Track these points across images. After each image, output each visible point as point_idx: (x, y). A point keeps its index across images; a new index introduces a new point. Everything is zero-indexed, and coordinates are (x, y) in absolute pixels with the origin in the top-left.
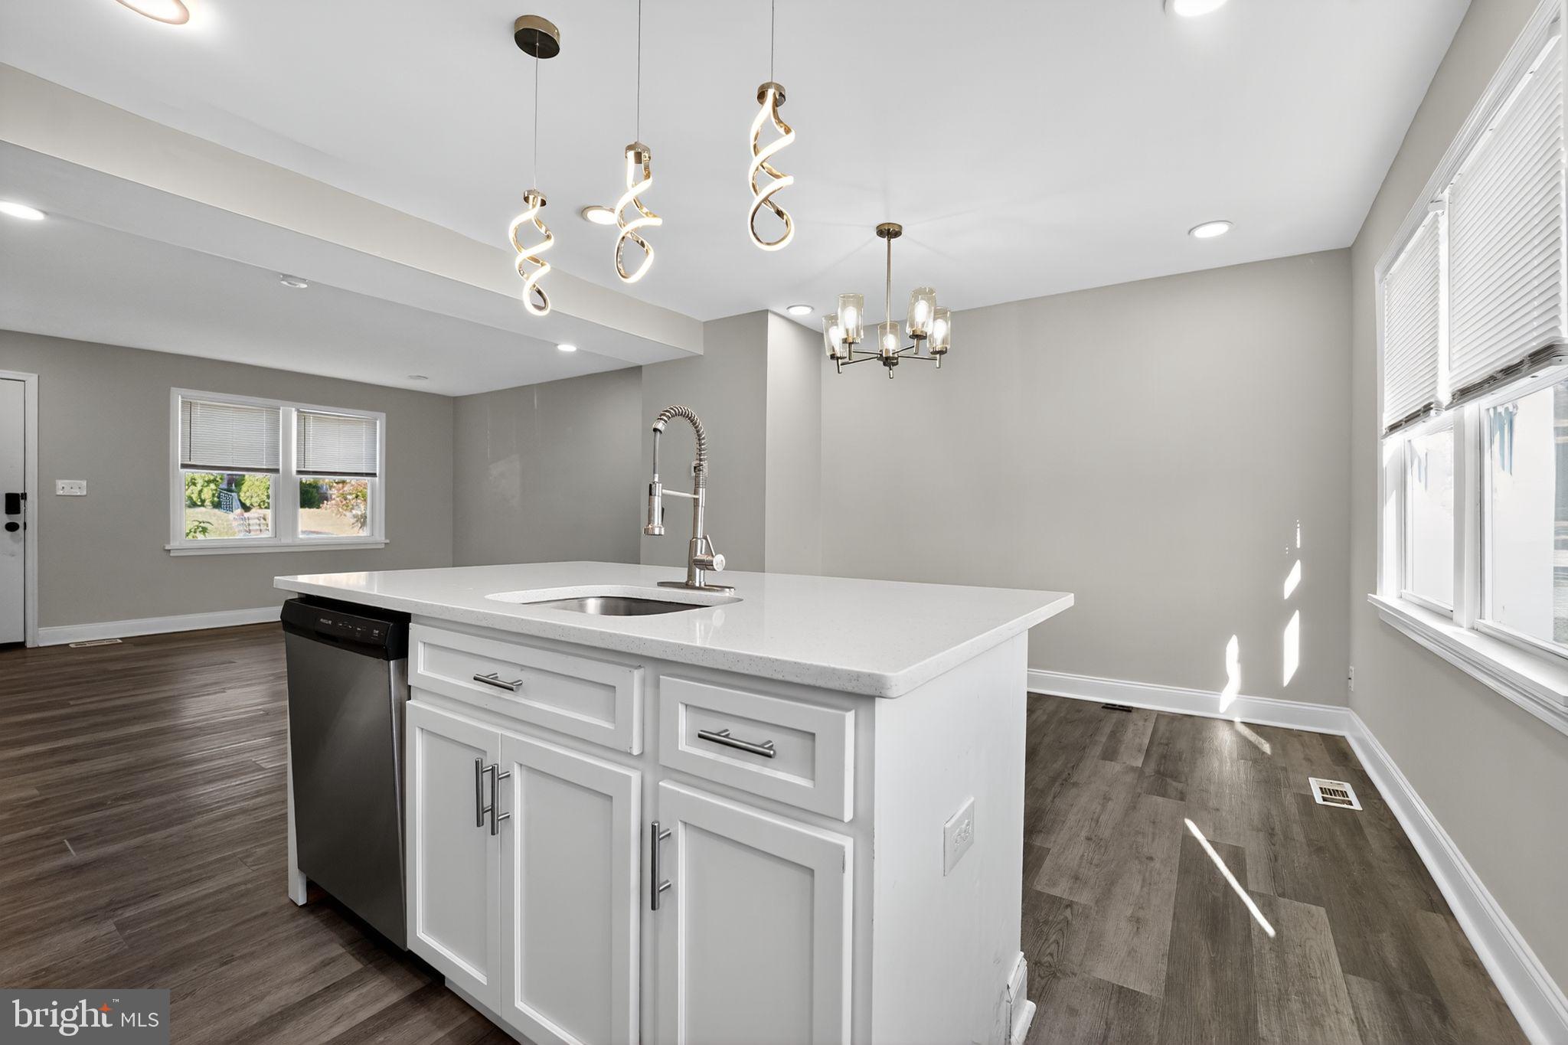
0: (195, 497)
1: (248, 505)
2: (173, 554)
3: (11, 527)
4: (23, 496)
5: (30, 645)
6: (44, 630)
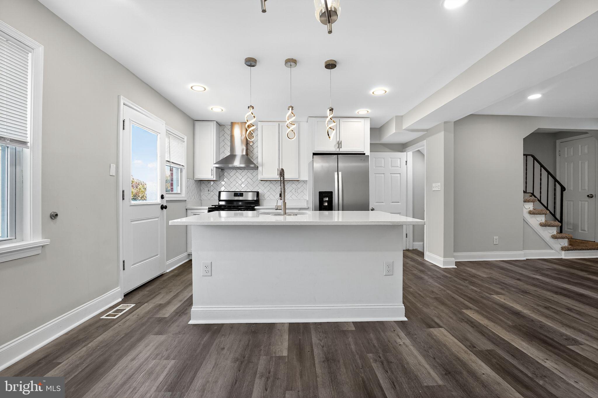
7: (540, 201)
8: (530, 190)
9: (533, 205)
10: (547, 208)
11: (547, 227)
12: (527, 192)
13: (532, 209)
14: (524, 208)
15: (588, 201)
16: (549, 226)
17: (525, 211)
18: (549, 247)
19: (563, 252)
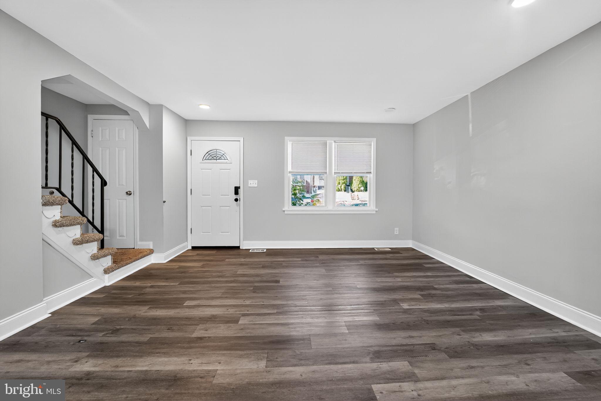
0: (340, 188)
1: (353, 190)
2: (286, 213)
3: (236, 200)
4: (239, 188)
5: (241, 248)
6: (245, 242)
7: (71, 202)
8: (53, 182)
9: (60, 210)
10: (82, 213)
11: (84, 245)
12: (49, 186)
13: (58, 217)
14: (43, 217)
15: (126, 199)
16: (87, 242)
17: (47, 223)
18: (87, 275)
19: (107, 276)
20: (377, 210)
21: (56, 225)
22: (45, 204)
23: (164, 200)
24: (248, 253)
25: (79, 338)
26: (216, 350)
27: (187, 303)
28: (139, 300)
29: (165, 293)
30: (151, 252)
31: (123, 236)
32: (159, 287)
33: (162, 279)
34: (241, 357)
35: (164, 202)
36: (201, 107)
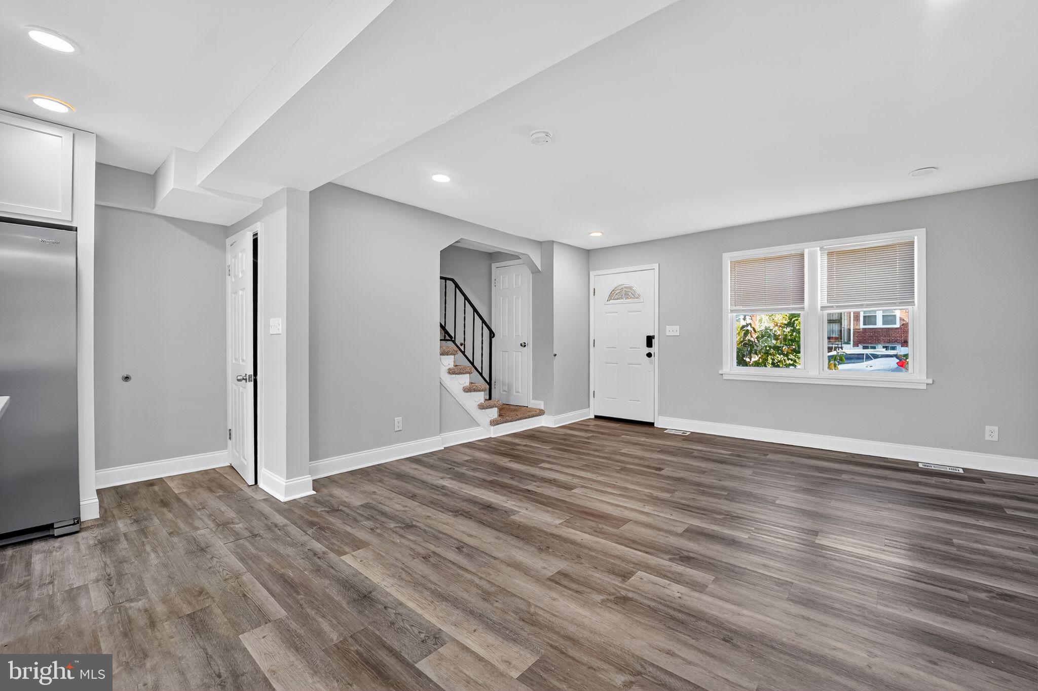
2: (725, 377)
3: (649, 355)
4: (653, 337)
5: (656, 425)
6: (661, 418)
7: (463, 353)
9: (454, 360)
10: (472, 364)
11: (472, 393)
13: (452, 366)
14: (441, 365)
15: (521, 352)
16: (475, 390)
17: (444, 370)
18: (474, 423)
19: (492, 427)
20: (930, 381)
21: (451, 372)
22: (442, 354)
23: (555, 353)
24: (662, 434)
25: (450, 467)
26: (532, 501)
27: (542, 465)
28: (507, 453)
29: (532, 453)
30: (541, 413)
31: (518, 392)
32: (531, 446)
33: (539, 441)
34: (548, 511)
35: (555, 355)
36: (592, 235)
